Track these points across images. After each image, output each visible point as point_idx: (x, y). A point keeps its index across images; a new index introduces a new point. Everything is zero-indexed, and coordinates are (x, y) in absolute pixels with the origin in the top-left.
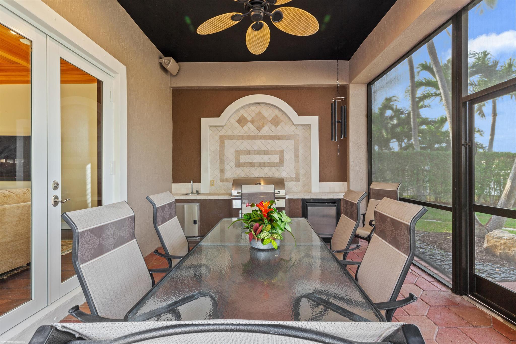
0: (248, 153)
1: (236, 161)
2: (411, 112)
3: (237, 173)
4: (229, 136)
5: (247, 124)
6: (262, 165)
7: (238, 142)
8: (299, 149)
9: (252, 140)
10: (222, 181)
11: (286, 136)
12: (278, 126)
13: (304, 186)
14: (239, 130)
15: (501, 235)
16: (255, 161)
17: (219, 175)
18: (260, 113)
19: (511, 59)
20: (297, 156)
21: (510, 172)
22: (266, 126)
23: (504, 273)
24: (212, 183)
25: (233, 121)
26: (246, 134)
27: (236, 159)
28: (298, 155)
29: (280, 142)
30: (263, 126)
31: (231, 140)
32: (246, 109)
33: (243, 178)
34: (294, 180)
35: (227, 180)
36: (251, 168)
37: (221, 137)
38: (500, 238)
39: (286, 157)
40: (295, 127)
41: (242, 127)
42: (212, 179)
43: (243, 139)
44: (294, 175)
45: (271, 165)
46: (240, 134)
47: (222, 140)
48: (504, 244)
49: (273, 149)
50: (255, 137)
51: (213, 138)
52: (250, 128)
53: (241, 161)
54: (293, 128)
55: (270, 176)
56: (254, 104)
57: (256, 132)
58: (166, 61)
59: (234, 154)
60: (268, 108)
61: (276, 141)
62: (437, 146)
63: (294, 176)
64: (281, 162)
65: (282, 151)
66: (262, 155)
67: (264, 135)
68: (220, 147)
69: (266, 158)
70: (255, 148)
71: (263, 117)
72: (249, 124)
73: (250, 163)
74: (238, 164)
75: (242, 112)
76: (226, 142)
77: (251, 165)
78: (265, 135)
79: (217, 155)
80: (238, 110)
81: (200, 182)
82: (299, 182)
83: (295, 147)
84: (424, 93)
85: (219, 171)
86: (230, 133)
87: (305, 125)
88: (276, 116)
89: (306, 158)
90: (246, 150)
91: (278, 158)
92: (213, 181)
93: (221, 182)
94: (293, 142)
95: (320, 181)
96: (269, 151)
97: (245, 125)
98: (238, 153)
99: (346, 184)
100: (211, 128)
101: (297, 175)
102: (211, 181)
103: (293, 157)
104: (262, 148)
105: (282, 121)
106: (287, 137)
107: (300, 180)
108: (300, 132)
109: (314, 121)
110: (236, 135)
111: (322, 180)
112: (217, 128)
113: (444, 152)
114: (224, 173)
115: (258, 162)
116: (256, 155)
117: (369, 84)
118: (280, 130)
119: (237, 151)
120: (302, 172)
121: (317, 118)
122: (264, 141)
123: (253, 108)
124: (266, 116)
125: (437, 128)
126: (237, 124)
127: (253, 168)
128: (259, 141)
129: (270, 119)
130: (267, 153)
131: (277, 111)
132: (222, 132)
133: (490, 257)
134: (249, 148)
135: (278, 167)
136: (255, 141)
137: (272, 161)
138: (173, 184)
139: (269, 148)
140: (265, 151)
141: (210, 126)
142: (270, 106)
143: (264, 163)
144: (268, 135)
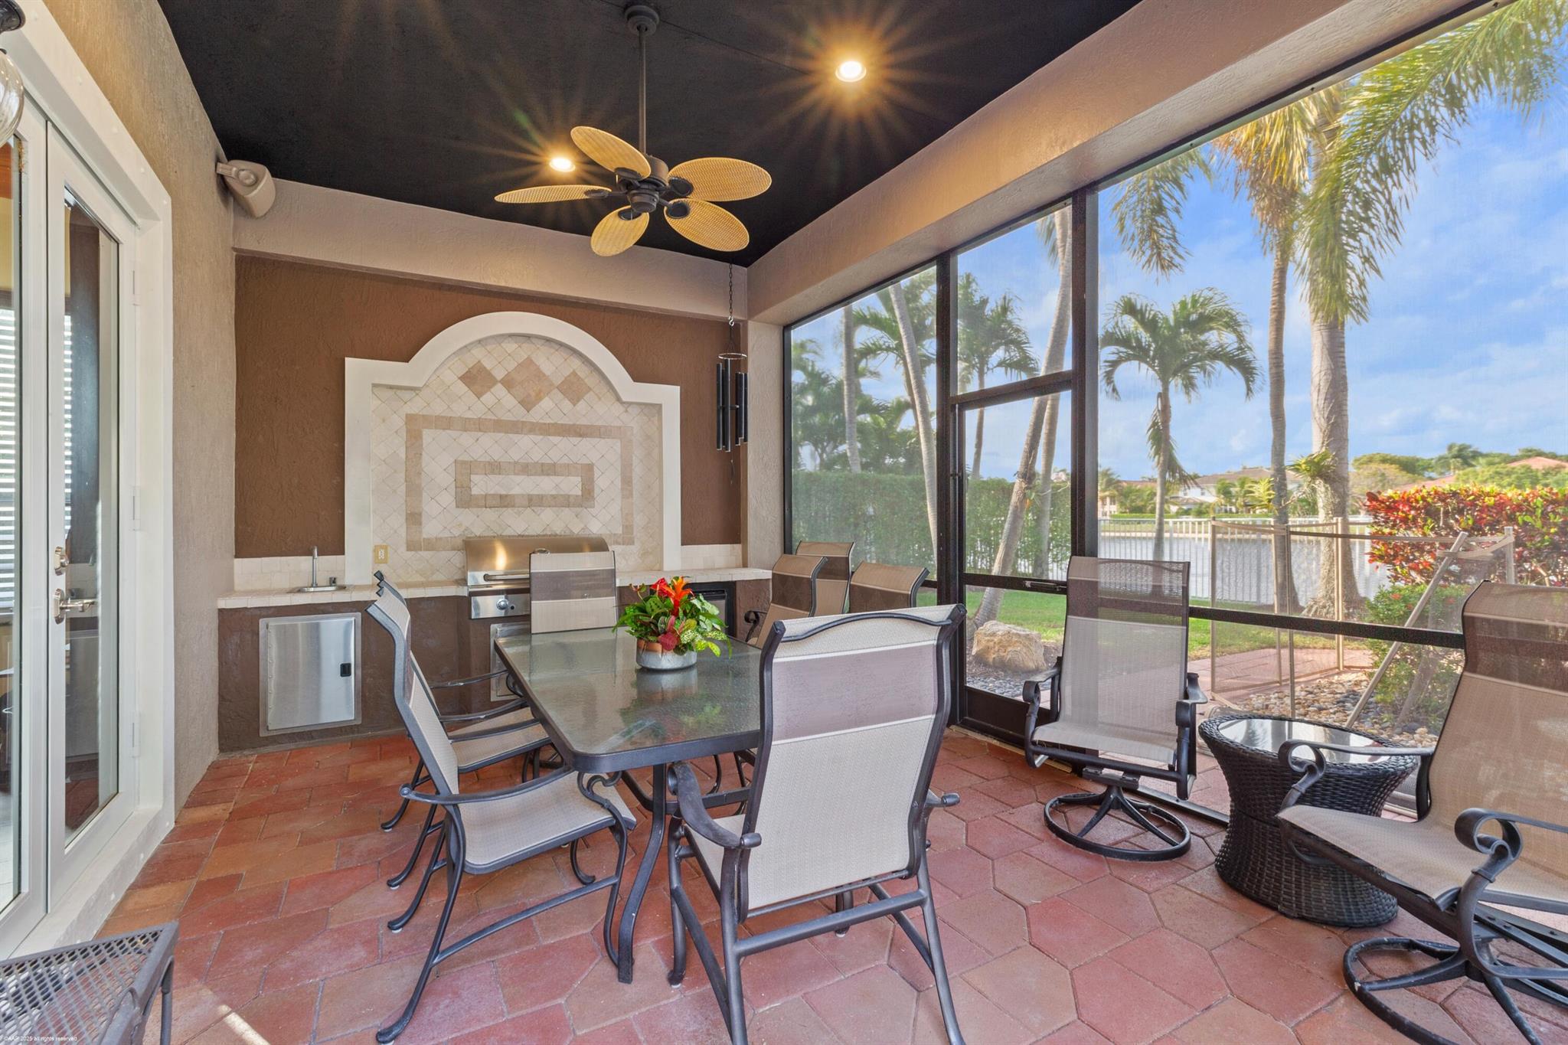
0: (494, 468)
1: (459, 490)
2: (845, 382)
3: (460, 525)
4: (438, 418)
5: (492, 390)
6: (535, 502)
7: (467, 439)
8: (631, 465)
9: (507, 432)
10: (411, 546)
11: (599, 428)
12: (580, 402)
13: (645, 554)
14: (467, 404)
15: (995, 628)
16: (516, 491)
17: (403, 531)
18: (529, 362)
19: (1005, 298)
20: (627, 481)
21: (1005, 521)
22: (547, 398)
23: (999, 687)
24: (381, 554)
25: (451, 376)
26: (490, 416)
27: (458, 485)
28: (631, 477)
29: (585, 443)
30: (539, 399)
31: (444, 429)
32: (489, 348)
33: (480, 537)
34: (620, 540)
35: (430, 545)
36: (505, 509)
37: (410, 419)
38: (994, 634)
39: (601, 482)
40: (622, 409)
41: (479, 396)
42: (379, 542)
43: (480, 430)
44: (621, 528)
45: (563, 501)
46: (469, 415)
47: (414, 428)
48: (999, 643)
49: (565, 460)
50: (515, 427)
51: (384, 421)
52: (502, 401)
53: (475, 491)
54: (618, 409)
55: (558, 533)
56: (511, 336)
57: (519, 414)
58: (242, 173)
59: (452, 469)
60: (553, 351)
61: (575, 440)
62: (888, 461)
63: (620, 531)
64: (588, 494)
65: (590, 468)
66: (535, 474)
67: (541, 421)
68: (406, 447)
69: (546, 485)
70: (515, 455)
71: (539, 375)
72: (499, 390)
73: (501, 496)
74: (465, 499)
75: (478, 353)
76: (428, 435)
77: (504, 501)
78: (545, 424)
79: (395, 471)
80: (466, 348)
81: (340, 550)
82: (632, 547)
83: (621, 456)
84: (868, 342)
85: (403, 520)
86: (438, 409)
87: (646, 405)
88: (574, 373)
89: (649, 487)
90: (488, 459)
91: (580, 485)
92: (385, 548)
93: (409, 549)
94: (619, 444)
95: (682, 545)
96: (554, 465)
97: (486, 392)
98: (464, 469)
99: (738, 547)
100: (376, 390)
101: (628, 528)
102: (376, 549)
103: (618, 483)
104: (537, 456)
105: (590, 389)
106: (602, 430)
107: (636, 540)
108: (633, 422)
109: (669, 396)
110: (460, 417)
111: (687, 539)
112: (398, 392)
113: (903, 477)
114: (420, 524)
115: (523, 495)
116: (518, 474)
117: (787, 328)
118: (582, 413)
119: (464, 462)
120: (639, 520)
121: (676, 390)
122: (541, 437)
123: (510, 346)
124: (548, 373)
125: (891, 424)
126: (462, 388)
127: (510, 510)
128: (526, 437)
129: (558, 381)
130: (549, 469)
131: (576, 364)
132: (416, 406)
133: (982, 669)
134: (497, 455)
135: (578, 509)
136: (515, 437)
137: (562, 493)
138: (237, 561)
139: (555, 456)
140: (542, 464)
141: (375, 386)
142: (557, 347)
143: (541, 497)
144: (553, 424)
